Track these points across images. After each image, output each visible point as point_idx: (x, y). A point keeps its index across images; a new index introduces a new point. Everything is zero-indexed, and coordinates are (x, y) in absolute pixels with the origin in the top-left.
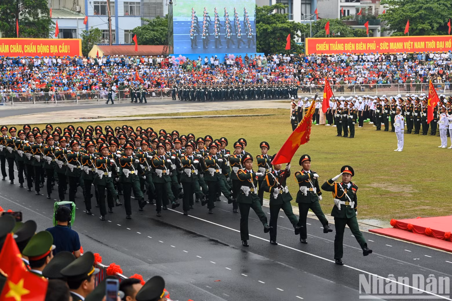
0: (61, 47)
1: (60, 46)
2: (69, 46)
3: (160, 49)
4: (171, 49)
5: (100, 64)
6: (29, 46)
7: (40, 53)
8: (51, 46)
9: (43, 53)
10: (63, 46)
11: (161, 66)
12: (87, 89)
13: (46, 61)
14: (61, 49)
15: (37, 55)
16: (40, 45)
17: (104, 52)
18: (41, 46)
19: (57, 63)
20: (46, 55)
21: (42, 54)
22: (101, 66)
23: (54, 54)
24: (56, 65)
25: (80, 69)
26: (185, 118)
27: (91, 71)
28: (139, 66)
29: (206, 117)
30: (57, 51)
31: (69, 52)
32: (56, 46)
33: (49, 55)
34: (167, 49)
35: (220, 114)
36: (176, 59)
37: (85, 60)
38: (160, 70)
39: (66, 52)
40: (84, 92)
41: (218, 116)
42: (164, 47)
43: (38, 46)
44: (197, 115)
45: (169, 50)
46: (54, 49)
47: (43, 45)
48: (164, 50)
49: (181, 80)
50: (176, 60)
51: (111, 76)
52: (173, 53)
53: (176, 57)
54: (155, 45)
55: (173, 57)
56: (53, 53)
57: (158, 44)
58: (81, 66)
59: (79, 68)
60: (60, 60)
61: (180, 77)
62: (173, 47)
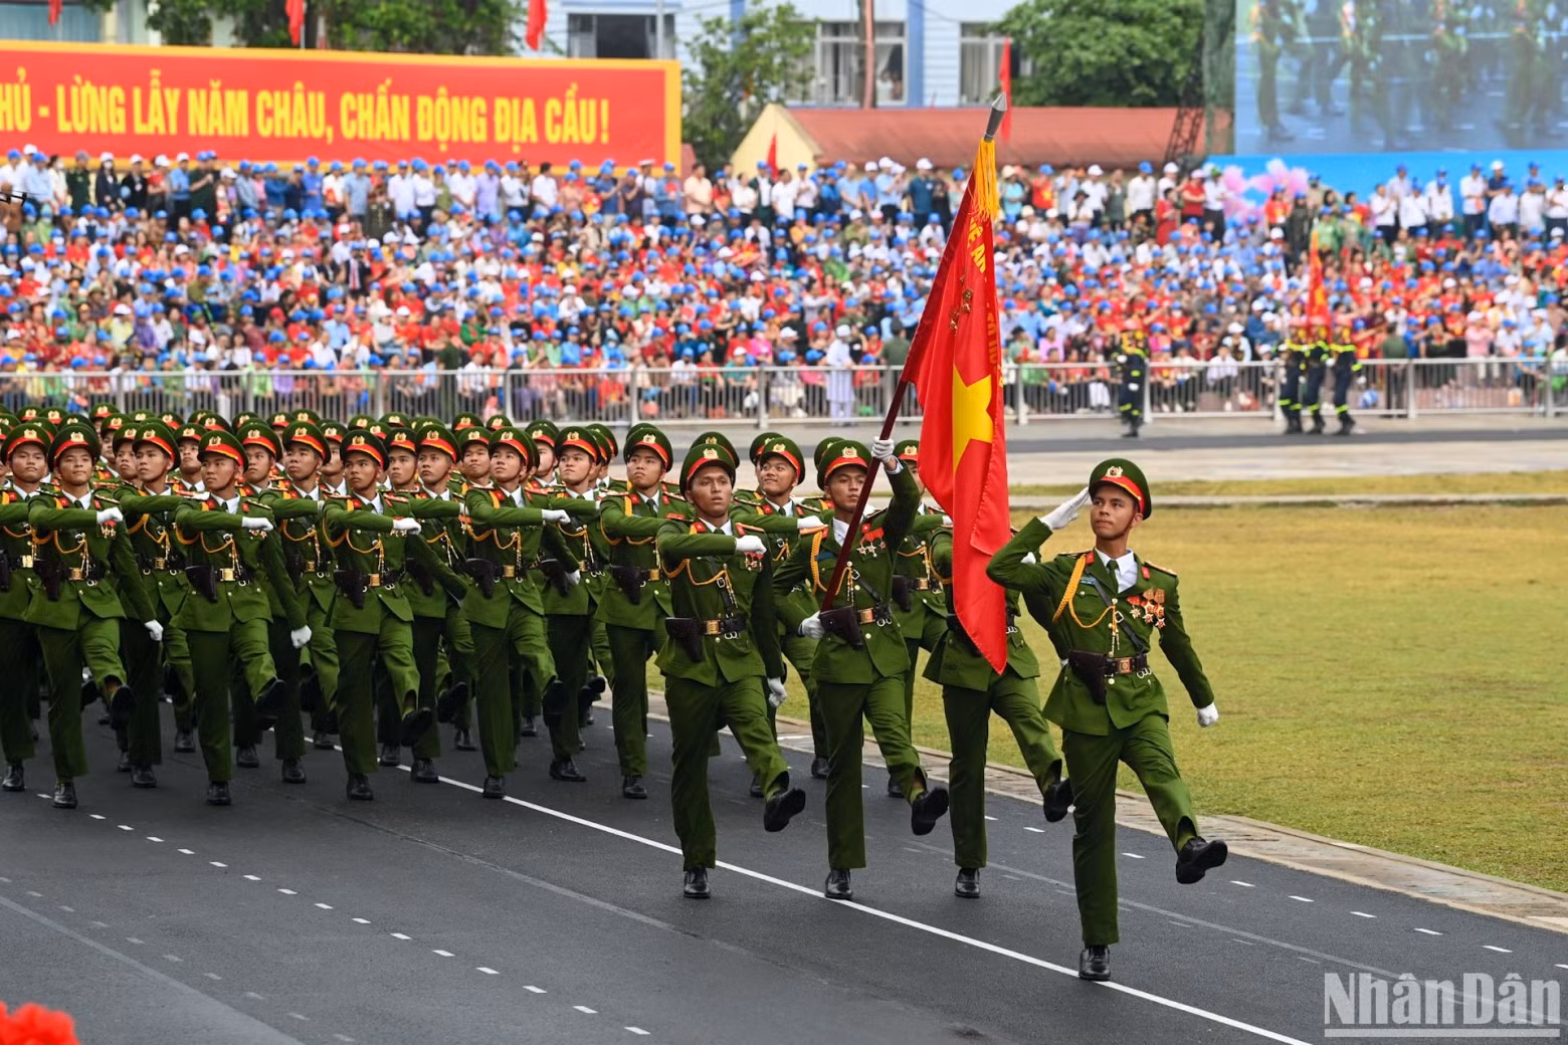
0: (558, 112)
1: (552, 105)
2: (605, 104)
3: (1154, 126)
4: (1222, 122)
5: (785, 211)
6: (370, 98)
7: (434, 142)
8: (501, 103)
9: (449, 142)
10: (570, 105)
11: (1152, 226)
12: (697, 359)
13: (463, 186)
14: (558, 120)
15: (416, 153)
16: (434, 96)
17: (821, 146)
18: (442, 101)
19: (533, 201)
20: (464, 155)
21: (443, 148)
22: (791, 224)
23: (516, 149)
24: (527, 212)
25: (666, 239)
26: (1226, 506)
27: (725, 252)
28: (1022, 226)
29: (1358, 502)
30: (529, 132)
31: (605, 138)
32: (529, 104)
33: (487, 155)
34: (1195, 126)
35: (1456, 490)
36: (1246, 185)
37: (699, 189)
38: (1144, 253)
39: (589, 138)
40: (682, 372)
41: (1434, 498)
42: (1180, 117)
43: (423, 101)
44: (1309, 493)
45: (1208, 134)
46: (515, 122)
47: (450, 96)
48: (1177, 131)
49: (1275, 311)
50: (1251, 194)
51: (848, 285)
52: (1230, 151)
53: (1247, 175)
54: (1131, 106)
55: (1233, 172)
56: (510, 143)
57: (1148, 103)
58: (669, 221)
59: (662, 234)
60: (552, 183)
61: (1268, 293)
62: (1233, 115)
